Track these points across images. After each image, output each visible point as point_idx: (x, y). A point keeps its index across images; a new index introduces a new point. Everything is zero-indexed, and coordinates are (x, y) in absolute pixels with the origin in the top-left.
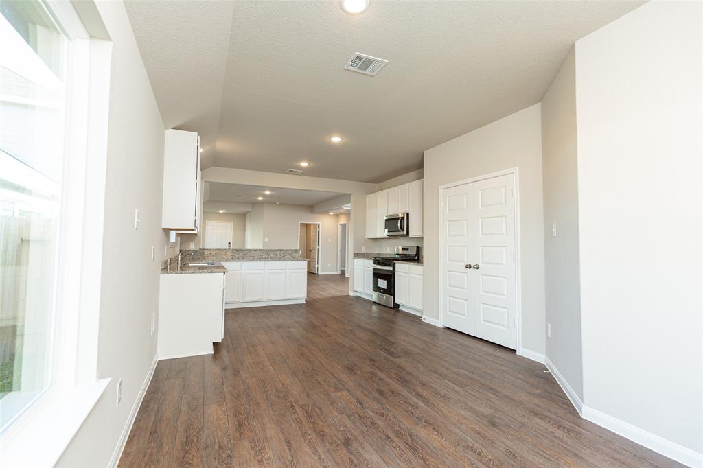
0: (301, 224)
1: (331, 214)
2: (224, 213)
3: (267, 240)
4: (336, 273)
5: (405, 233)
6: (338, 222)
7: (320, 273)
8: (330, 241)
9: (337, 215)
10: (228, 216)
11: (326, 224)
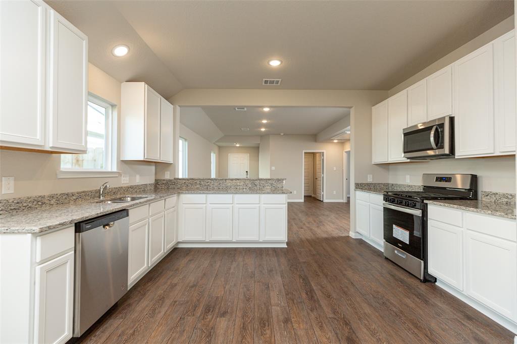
0: (305, 153)
1: (335, 141)
2: (239, 147)
3: (273, 168)
4: (341, 201)
5: (447, 150)
6: (343, 150)
7: (325, 201)
8: (335, 169)
9: (343, 142)
10: (243, 149)
11: (330, 152)
